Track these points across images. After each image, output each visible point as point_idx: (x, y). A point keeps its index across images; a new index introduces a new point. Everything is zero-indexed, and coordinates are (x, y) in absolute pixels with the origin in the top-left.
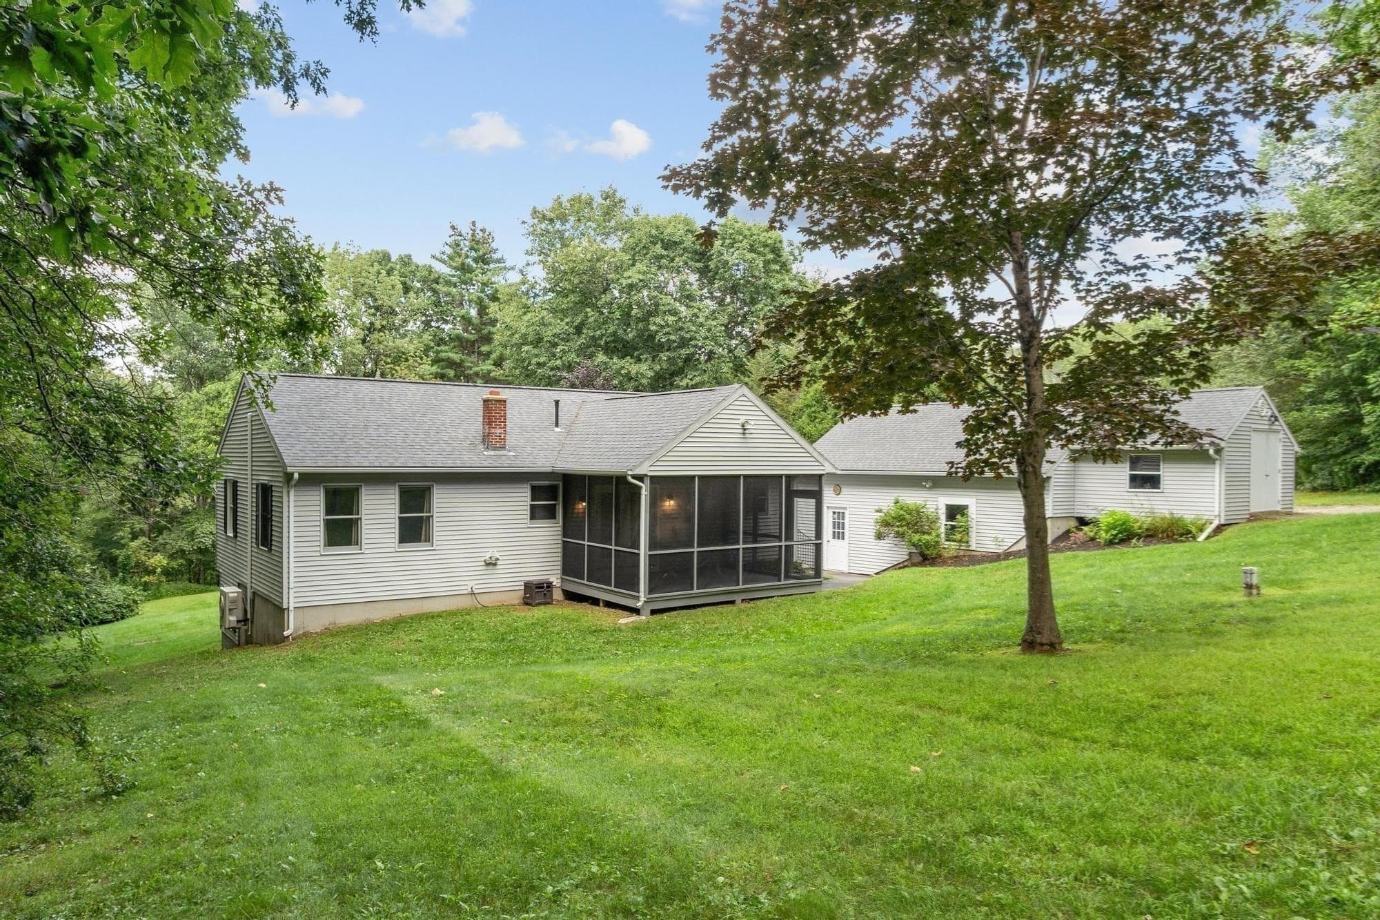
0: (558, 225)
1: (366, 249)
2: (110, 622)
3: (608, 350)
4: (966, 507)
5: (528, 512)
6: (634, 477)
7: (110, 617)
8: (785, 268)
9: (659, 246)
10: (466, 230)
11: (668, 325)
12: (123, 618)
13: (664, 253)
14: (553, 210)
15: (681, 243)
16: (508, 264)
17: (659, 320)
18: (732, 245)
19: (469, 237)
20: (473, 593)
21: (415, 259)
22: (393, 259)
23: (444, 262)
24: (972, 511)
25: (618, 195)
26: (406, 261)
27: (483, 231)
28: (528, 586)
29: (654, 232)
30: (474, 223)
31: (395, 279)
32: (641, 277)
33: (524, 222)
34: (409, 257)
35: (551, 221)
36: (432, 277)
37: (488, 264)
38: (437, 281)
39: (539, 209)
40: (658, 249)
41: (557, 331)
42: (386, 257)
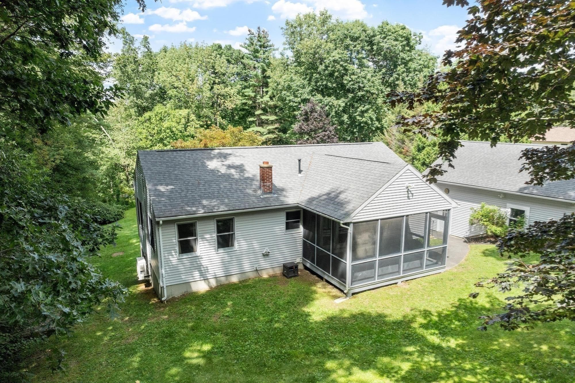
0: (298, 29)
1: (210, 44)
2: (113, 222)
3: (322, 93)
4: (523, 212)
5: (285, 226)
6: (343, 224)
7: (113, 220)
8: (412, 48)
9: (348, 39)
10: (255, 31)
11: (352, 80)
12: (118, 220)
13: (351, 43)
14: (296, 21)
15: (359, 37)
16: (275, 47)
17: (348, 78)
18: (385, 38)
19: (257, 35)
20: (257, 270)
21: (233, 47)
22: (223, 48)
23: (246, 48)
24: (527, 214)
25: (328, 14)
26: (229, 48)
27: (263, 32)
28: (285, 266)
29: (346, 32)
30: (259, 28)
31: (224, 59)
32: (340, 56)
33: (282, 28)
34: (230, 46)
35: (295, 27)
36: (241, 56)
37: (266, 48)
38: (243, 58)
39: (290, 20)
40: (348, 41)
41: (298, 84)
42: (220, 47)
